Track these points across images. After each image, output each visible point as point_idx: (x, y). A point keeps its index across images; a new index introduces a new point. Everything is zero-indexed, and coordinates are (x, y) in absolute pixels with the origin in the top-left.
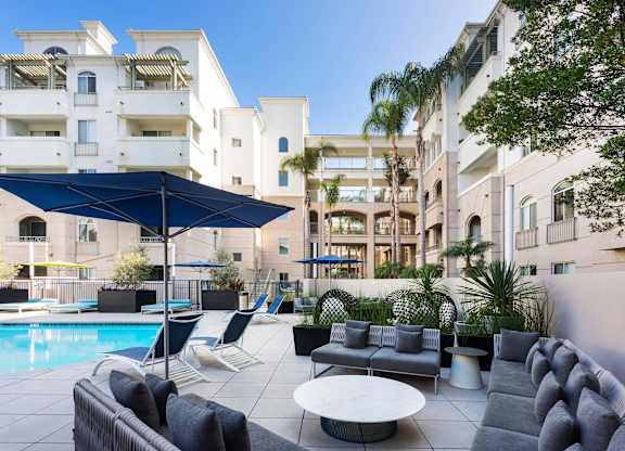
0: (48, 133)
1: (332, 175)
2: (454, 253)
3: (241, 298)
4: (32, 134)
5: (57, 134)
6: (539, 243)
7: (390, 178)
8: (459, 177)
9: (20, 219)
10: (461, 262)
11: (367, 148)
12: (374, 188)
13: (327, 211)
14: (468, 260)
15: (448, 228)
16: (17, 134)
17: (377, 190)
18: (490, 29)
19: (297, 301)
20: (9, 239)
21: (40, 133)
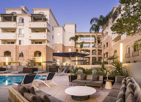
0: (12, 32)
1: (81, 41)
2: (110, 59)
3: (59, 70)
4: (8, 32)
5: (14, 32)
6: (130, 56)
7: (96, 42)
8: (112, 42)
9: (4, 52)
10: (112, 61)
11: (90, 35)
12: (92, 44)
13: (80, 49)
14: (113, 60)
15: (109, 53)
16: (4, 32)
17: (93, 45)
18: (119, 8)
19: (72, 70)
20: (1, 56)
21: (10, 32)
